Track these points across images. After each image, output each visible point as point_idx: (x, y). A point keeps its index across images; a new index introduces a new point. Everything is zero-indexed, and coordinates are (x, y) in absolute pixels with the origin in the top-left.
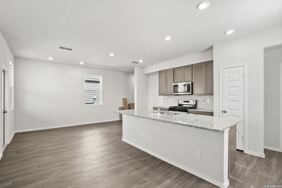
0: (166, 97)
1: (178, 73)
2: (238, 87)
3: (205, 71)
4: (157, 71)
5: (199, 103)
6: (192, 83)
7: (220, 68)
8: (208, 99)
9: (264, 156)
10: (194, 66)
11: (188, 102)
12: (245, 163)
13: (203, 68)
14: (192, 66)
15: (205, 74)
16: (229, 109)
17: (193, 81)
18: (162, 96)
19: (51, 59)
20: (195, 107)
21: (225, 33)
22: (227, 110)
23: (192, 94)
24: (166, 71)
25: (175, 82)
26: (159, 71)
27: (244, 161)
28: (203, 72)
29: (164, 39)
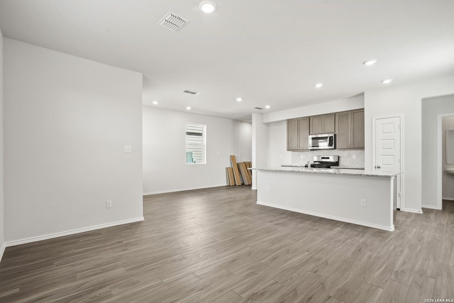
0: (296, 153)
1: (315, 123)
2: (393, 139)
3: (352, 120)
4: (285, 120)
5: (342, 160)
6: (335, 135)
7: (373, 119)
8: (354, 154)
9: (421, 212)
10: (337, 114)
11: (328, 158)
12: (404, 217)
13: (350, 117)
14: (335, 114)
15: (352, 125)
16: (384, 164)
17: (337, 133)
18: (291, 152)
19: (155, 103)
20: (336, 164)
21: (382, 82)
22: (381, 166)
23: (335, 148)
24: (298, 120)
25: (311, 133)
26: (288, 120)
27: (403, 216)
28: (349, 122)
29: (314, 86)
